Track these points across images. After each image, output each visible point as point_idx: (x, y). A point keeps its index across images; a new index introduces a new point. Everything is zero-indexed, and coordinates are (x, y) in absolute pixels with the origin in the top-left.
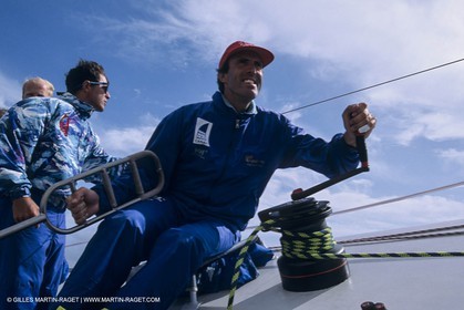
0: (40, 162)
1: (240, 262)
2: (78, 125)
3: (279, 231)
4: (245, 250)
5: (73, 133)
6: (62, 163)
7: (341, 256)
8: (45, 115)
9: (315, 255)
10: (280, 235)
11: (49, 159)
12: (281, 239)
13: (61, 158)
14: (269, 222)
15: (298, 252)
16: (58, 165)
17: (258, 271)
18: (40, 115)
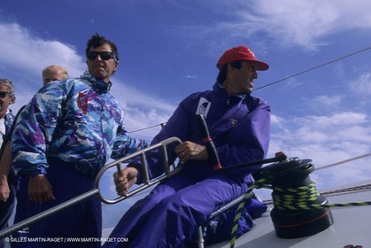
0: (63, 139)
1: (238, 216)
2: (97, 100)
3: (270, 188)
4: (242, 206)
5: (92, 108)
6: (84, 138)
7: (325, 206)
8: (61, 97)
9: (303, 206)
10: (272, 191)
11: (72, 135)
12: (273, 194)
13: (82, 134)
14: (261, 181)
15: (288, 204)
16: (79, 140)
17: (254, 222)
18: (57, 99)
